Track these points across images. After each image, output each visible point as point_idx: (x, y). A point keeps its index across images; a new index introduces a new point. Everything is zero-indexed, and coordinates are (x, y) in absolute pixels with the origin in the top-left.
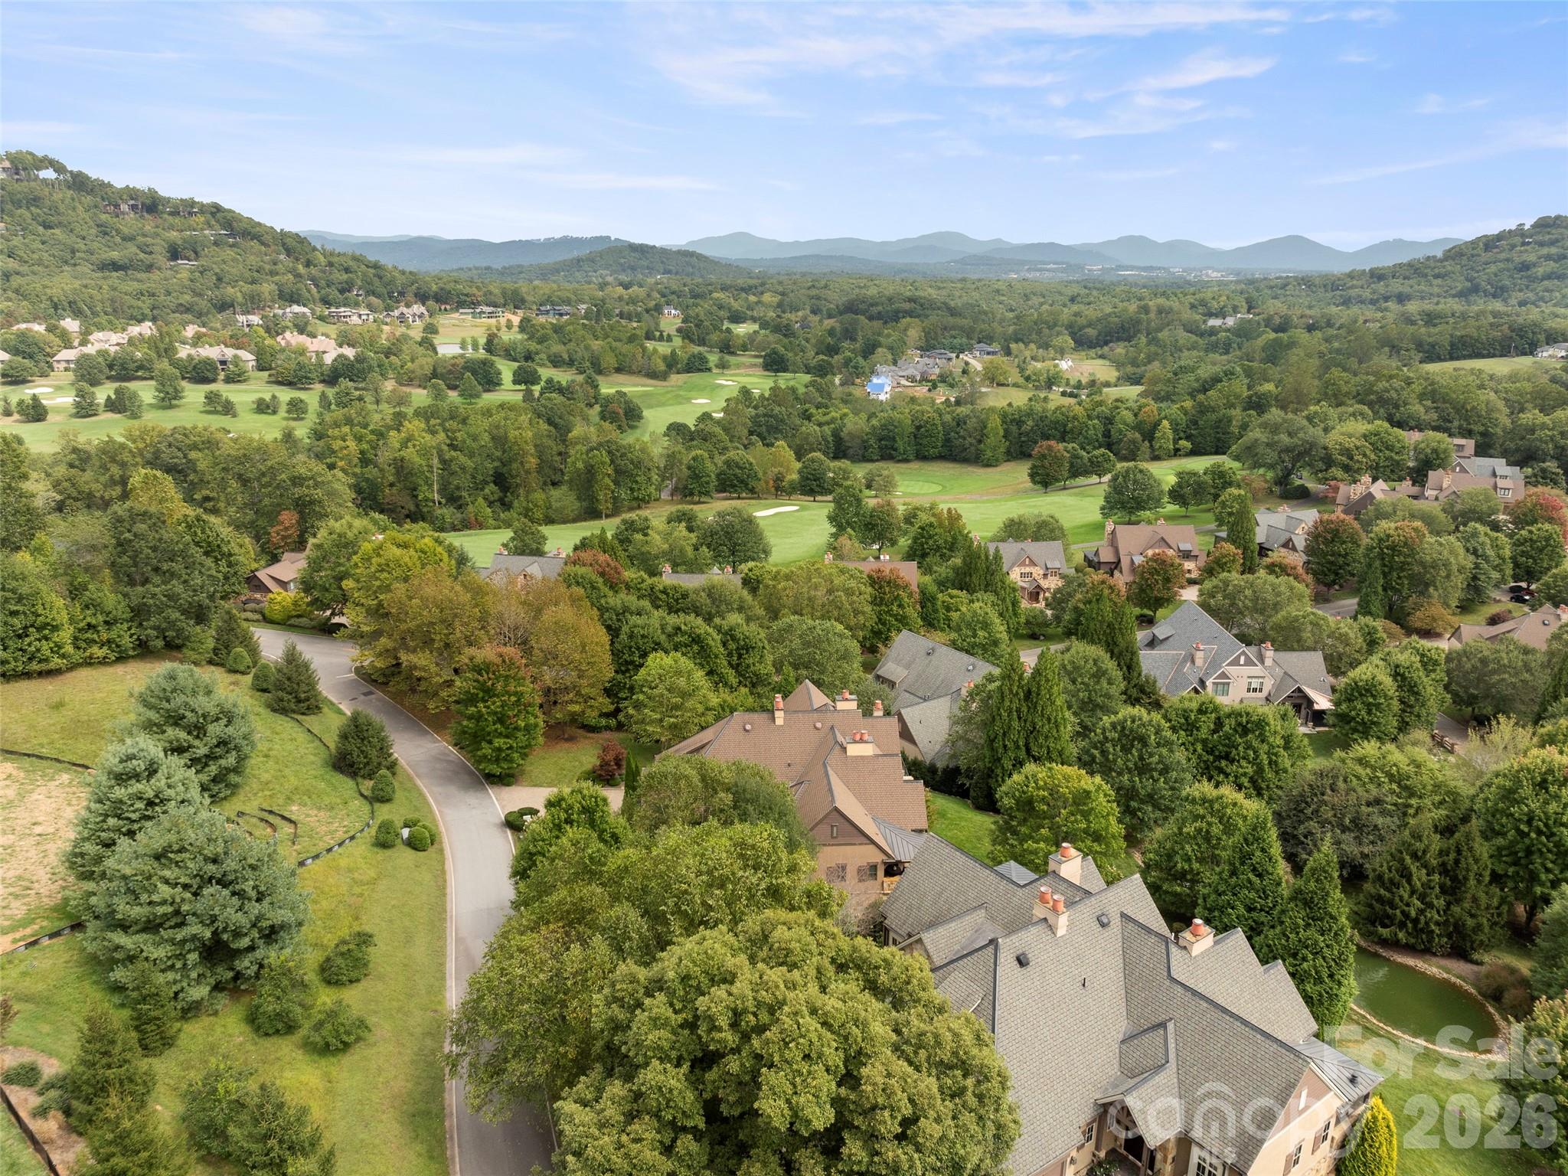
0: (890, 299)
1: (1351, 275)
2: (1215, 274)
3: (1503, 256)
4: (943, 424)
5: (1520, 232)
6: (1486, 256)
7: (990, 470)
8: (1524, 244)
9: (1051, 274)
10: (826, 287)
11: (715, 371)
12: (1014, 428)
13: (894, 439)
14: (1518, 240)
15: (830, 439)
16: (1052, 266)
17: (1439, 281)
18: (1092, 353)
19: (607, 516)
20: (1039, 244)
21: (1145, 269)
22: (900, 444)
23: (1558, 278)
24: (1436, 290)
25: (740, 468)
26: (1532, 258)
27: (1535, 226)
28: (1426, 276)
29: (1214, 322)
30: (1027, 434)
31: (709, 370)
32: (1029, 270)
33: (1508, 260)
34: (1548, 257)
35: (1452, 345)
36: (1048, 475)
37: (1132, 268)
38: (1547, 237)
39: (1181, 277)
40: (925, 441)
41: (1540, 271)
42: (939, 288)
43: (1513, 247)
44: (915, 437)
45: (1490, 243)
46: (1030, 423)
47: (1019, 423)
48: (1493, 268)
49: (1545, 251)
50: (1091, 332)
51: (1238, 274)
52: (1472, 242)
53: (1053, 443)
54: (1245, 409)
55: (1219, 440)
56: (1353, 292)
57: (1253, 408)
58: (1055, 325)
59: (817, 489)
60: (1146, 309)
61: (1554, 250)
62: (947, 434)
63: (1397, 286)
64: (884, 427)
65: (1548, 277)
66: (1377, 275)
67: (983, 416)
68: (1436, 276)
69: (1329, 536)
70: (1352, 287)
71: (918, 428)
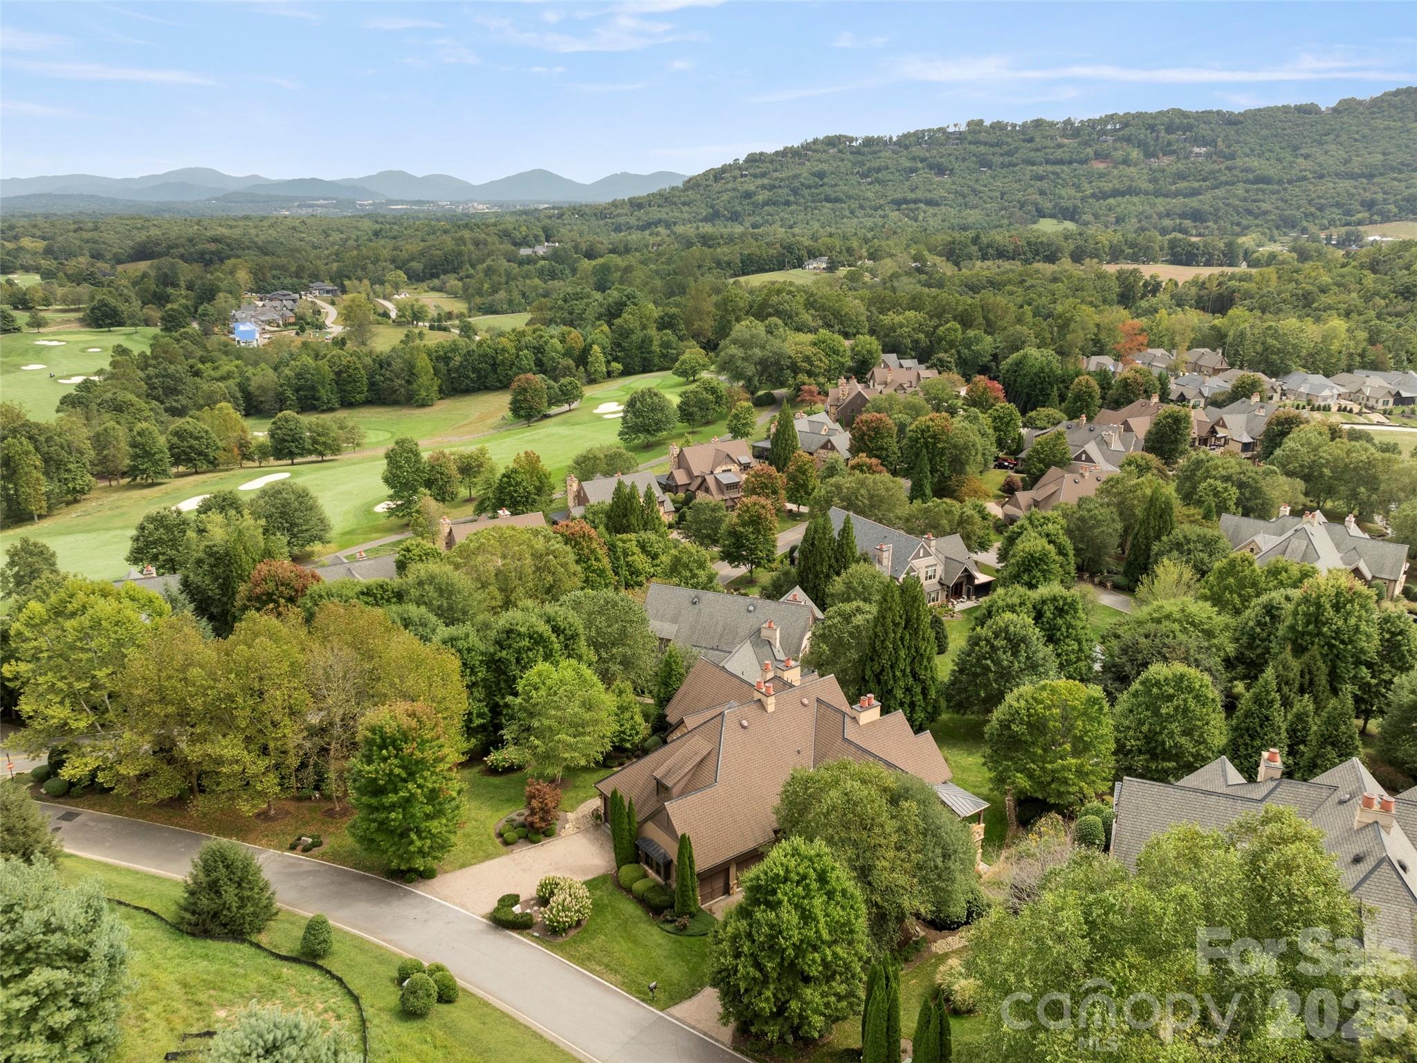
0: (190, 240)
1: (614, 204)
2: (481, 207)
3: (730, 186)
4: (365, 367)
5: (735, 166)
6: (717, 187)
7: (427, 410)
8: (742, 176)
9: (324, 210)
10: (96, 229)
11: (25, 329)
12: (441, 365)
13: (313, 388)
14: (737, 173)
15: (239, 395)
16: (321, 202)
17: (686, 208)
18: (424, 285)
19: (40, 517)
20: (301, 180)
21: (414, 203)
22: (323, 393)
23: (774, 204)
24: (686, 216)
25: (197, 438)
26: (752, 188)
27: (747, 161)
28: (675, 203)
29: (525, 251)
30: (457, 370)
31: (18, 330)
32: (300, 206)
33: (734, 189)
34: (763, 187)
35: (742, 262)
36: (531, 408)
37: (402, 202)
38: (758, 171)
39: (451, 210)
40: (349, 388)
41: (760, 198)
42: (231, 227)
43: (735, 178)
44: (337, 383)
45: (718, 175)
46: (458, 358)
47: (446, 359)
48: (725, 197)
49: (759, 182)
50: (417, 266)
51: (501, 206)
52: (704, 174)
53: (530, 375)
54: (659, 329)
55: (645, 359)
56: (622, 220)
57: (666, 328)
58: (377, 260)
59: (297, 451)
60: (462, 240)
61: (766, 181)
62: (371, 377)
63: (656, 213)
64: (299, 376)
65: (766, 203)
66: (636, 204)
67: (407, 356)
68: (684, 204)
69: (872, 434)
70: (618, 215)
71: (338, 374)
